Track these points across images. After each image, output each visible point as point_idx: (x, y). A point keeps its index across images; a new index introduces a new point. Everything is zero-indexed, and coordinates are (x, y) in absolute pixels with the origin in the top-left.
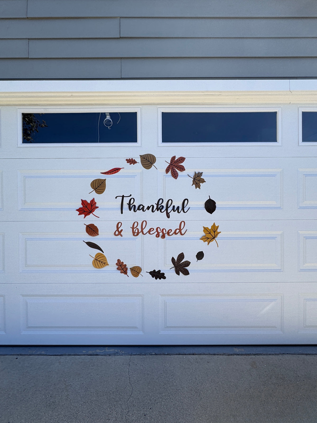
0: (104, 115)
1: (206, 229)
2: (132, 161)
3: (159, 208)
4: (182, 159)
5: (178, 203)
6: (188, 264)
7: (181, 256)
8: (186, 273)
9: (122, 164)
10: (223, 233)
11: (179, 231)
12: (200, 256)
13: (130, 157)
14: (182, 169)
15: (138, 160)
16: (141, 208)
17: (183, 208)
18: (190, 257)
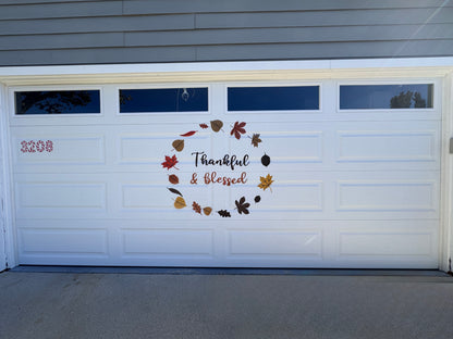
0: (182, 90)
1: (262, 179)
2: (204, 126)
3: (226, 162)
4: (244, 124)
5: (240, 158)
6: (248, 205)
7: (243, 199)
8: (247, 212)
9: (196, 128)
10: (276, 181)
11: (241, 180)
12: (258, 199)
13: (202, 123)
14: (244, 132)
15: (209, 125)
16: (212, 162)
17: (244, 162)
18: (250, 200)
